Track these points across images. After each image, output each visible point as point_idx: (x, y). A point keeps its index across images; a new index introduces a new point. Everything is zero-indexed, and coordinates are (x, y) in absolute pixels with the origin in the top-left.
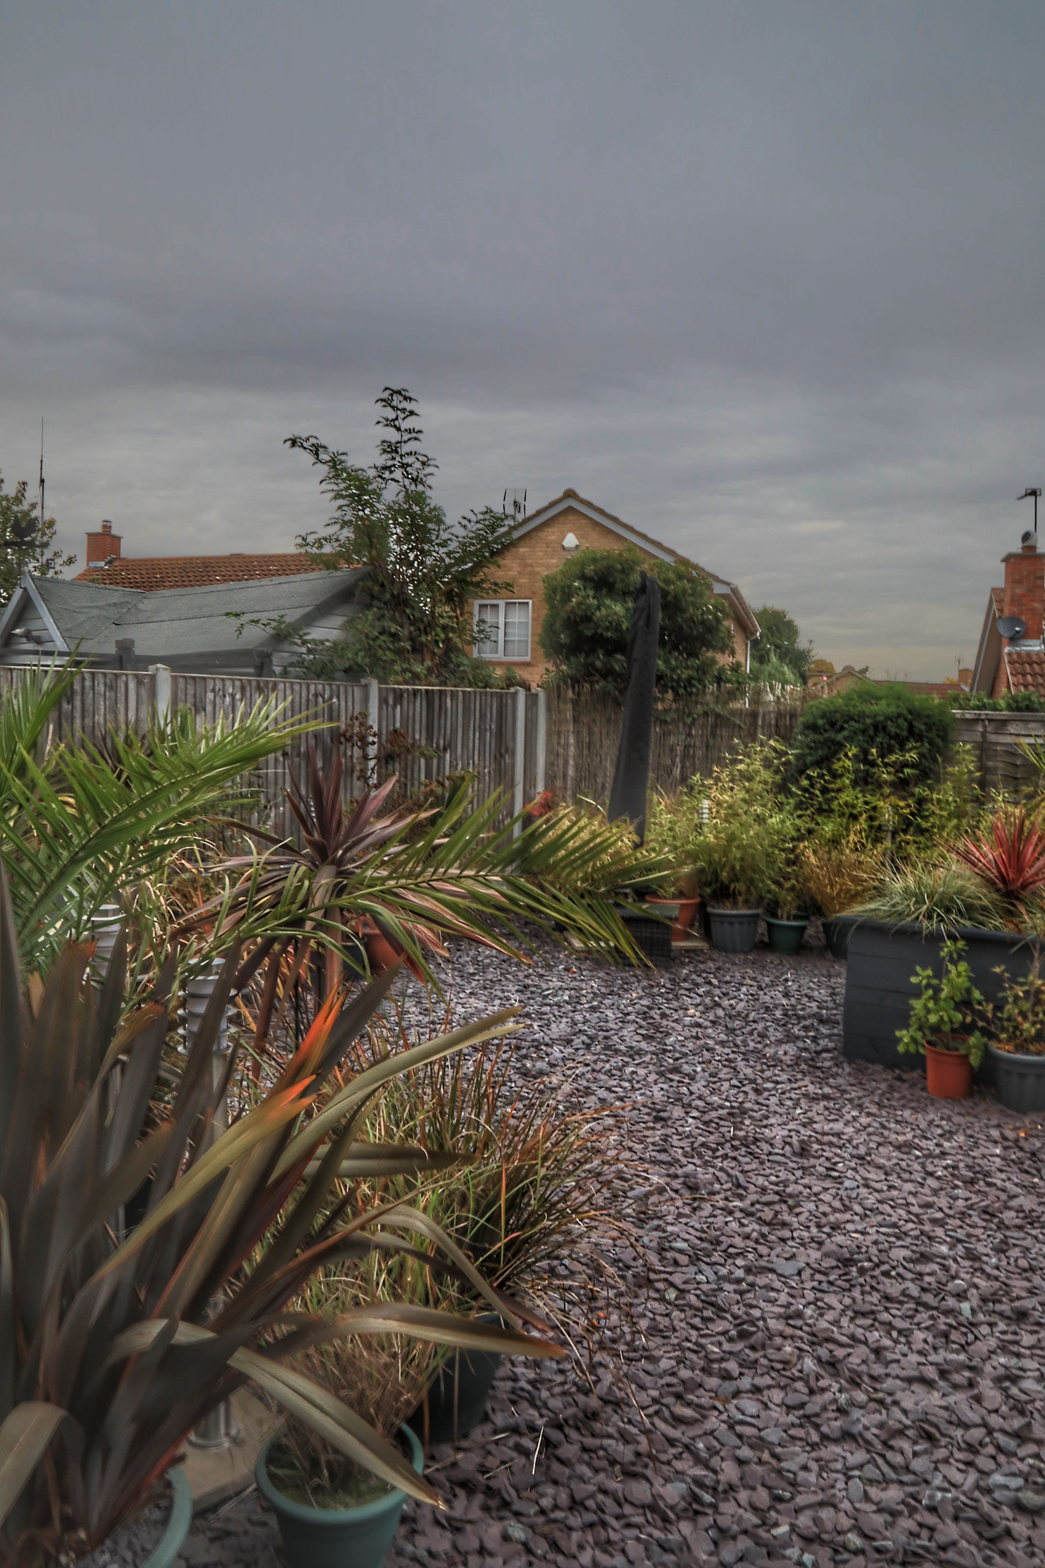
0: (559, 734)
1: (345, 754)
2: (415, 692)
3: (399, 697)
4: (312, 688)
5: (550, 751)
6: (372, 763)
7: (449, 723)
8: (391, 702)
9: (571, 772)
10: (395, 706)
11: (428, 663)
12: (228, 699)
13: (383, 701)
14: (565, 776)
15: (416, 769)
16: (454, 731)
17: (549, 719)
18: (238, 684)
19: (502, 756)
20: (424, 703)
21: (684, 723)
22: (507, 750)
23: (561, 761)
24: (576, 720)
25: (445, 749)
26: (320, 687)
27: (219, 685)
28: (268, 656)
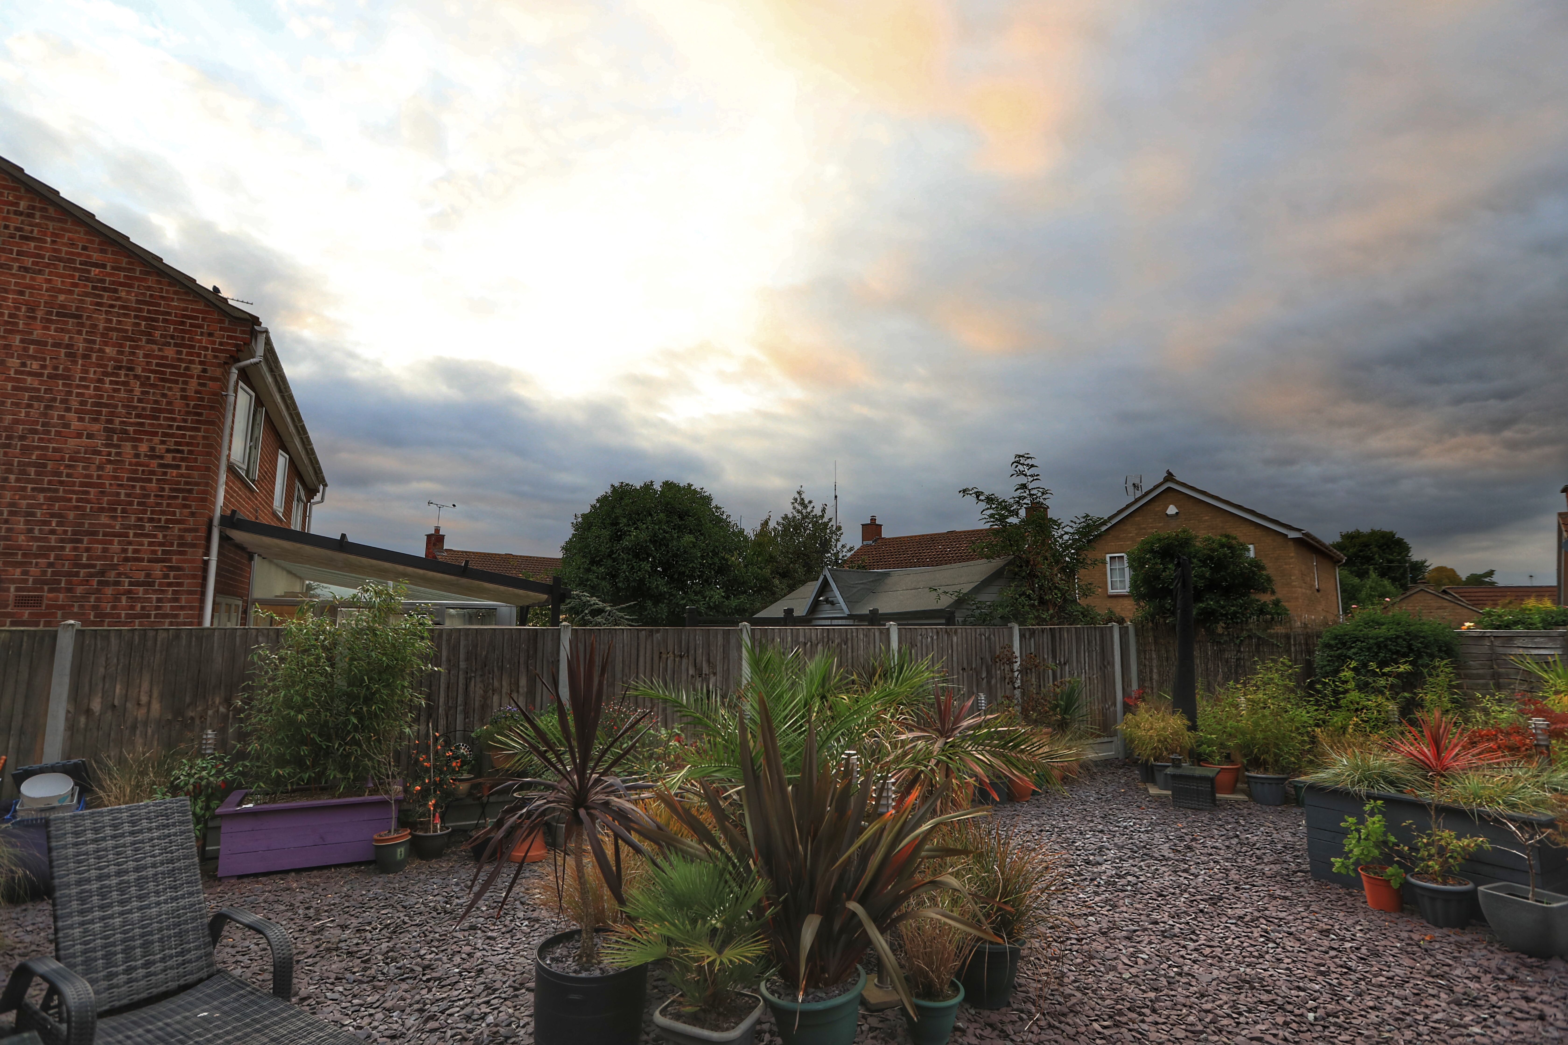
0: (1145, 652)
1: (1000, 668)
2: (1043, 630)
3: (1033, 633)
4: (978, 631)
5: (1139, 663)
6: (1016, 674)
7: (1066, 647)
8: (1027, 636)
9: (1155, 676)
10: (1030, 638)
11: (1051, 611)
12: (929, 639)
13: (1022, 636)
14: (1151, 679)
15: (1046, 676)
16: (1070, 652)
17: (1137, 642)
18: (935, 630)
19: (1105, 667)
20: (1049, 636)
21: (1235, 644)
22: (1108, 663)
23: (1148, 670)
24: (1156, 642)
25: (1065, 664)
26: (983, 630)
27: (924, 632)
28: (953, 613)
